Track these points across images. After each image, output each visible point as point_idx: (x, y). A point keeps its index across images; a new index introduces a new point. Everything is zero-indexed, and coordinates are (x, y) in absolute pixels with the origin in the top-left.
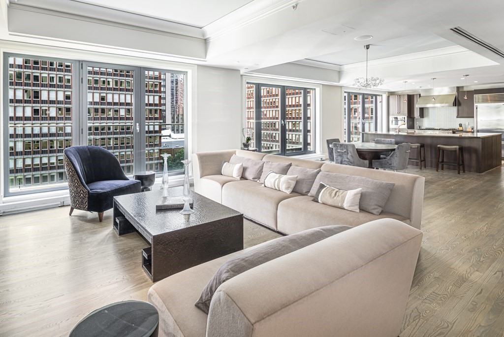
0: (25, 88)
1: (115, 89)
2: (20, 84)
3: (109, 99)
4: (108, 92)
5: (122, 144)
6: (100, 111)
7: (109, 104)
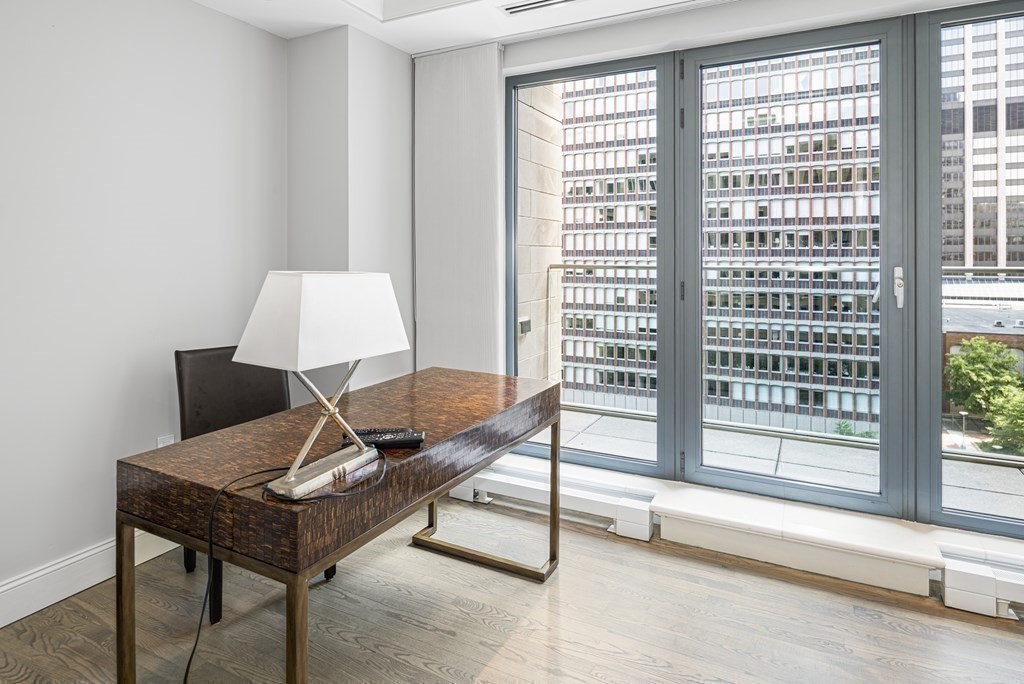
0: (638, 203)
1: (787, 190)
2: (633, 198)
3: (776, 212)
4: (773, 197)
5: (803, 308)
6: (756, 237)
7: (774, 222)
